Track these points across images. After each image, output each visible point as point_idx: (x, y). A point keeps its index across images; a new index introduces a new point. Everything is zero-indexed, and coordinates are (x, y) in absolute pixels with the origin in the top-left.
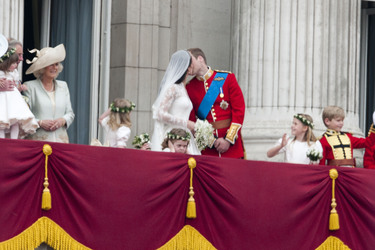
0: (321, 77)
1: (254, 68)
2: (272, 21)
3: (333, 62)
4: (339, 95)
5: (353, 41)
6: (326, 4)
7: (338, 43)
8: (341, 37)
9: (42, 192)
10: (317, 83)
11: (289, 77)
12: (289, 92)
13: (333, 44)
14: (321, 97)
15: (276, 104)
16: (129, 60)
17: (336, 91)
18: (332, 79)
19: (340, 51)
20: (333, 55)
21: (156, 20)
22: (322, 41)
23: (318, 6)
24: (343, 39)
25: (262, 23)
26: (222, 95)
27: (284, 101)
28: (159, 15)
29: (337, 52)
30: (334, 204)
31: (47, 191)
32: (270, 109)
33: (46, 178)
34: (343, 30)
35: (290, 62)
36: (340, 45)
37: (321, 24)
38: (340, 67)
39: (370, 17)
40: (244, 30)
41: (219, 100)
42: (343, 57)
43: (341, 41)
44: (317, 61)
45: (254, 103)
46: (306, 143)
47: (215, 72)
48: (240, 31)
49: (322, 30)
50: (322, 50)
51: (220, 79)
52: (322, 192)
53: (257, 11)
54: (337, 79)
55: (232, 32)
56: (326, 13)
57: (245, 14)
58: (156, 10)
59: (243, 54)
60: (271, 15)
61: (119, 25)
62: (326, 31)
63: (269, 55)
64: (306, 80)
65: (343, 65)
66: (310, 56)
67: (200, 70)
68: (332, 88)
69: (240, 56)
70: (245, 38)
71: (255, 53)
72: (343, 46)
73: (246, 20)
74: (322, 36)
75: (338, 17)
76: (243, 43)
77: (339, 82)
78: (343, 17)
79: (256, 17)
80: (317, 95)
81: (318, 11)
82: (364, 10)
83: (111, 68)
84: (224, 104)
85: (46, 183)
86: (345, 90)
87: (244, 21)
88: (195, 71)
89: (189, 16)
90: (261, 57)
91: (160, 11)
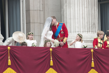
0: (87, 23)
2: (72, 7)
3: (90, 18)
5: (96, 12)
6: (88, 1)
7: (91, 12)
9: (8, 61)
10: (86, 24)
11: (78, 23)
12: (78, 27)
14: (87, 29)
15: (74, 31)
16: (31, 21)
17: (92, 26)
18: (90, 23)
19: (92, 15)
20: (90, 16)
21: (38, 9)
22: (87, 12)
23: (85, 2)
24: (93, 11)
25: (69, 8)
26: (62, 30)
27: (77, 30)
28: (39, 7)
30: (93, 59)
31: (9, 60)
32: (73, 33)
33: (9, 56)
34: (93, 9)
35: (78, 19)
36: (92, 13)
37: (86, 7)
38: (92, 19)
39: (101, 4)
40: (64, 10)
41: (61, 31)
42: (93, 16)
43: (92, 12)
46: (80, 42)
47: (59, 23)
48: (63, 11)
49: (87, 9)
50: (87, 15)
51: (61, 25)
53: (68, 4)
54: (92, 23)
55: (61, 11)
56: (88, 4)
57: (64, 6)
58: (38, 6)
60: (72, 5)
61: (28, 11)
62: (88, 9)
63: (72, 17)
64: (83, 24)
66: (84, 17)
67: (55, 23)
68: (91, 26)
69: (63, 18)
70: (65, 13)
71: (68, 17)
72: (93, 13)
73: (65, 7)
75: (91, 5)
76: (64, 14)
77: (92, 24)
78: (93, 5)
79: (68, 6)
81: (85, 4)
82: (99, 2)
83: (26, 23)
84: (62, 32)
85: (9, 58)
86: (94, 26)
87: (64, 8)
88: (54, 23)
89: (48, 7)
90: (70, 18)
91: (40, 6)
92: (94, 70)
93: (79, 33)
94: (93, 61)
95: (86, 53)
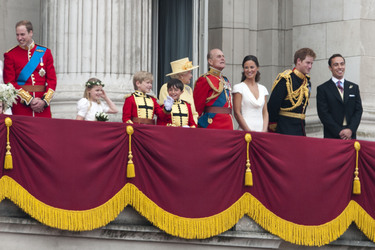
0: (118, 47)
1: (61, 40)
3: (128, 34)
4: (134, 62)
5: (145, 15)
7: (132, 17)
8: (135, 12)
10: (115, 52)
11: (91, 48)
12: (91, 60)
13: (128, 18)
14: (118, 64)
15: (79, 71)
17: (131, 58)
18: (128, 48)
19: (135, 24)
20: (128, 28)
22: (119, 16)
24: (137, 14)
26: (42, 64)
27: (87, 68)
29: (132, 25)
30: (131, 156)
32: (74, 74)
34: (137, 6)
35: (92, 34)
36: (134, 19)
37: (118, 1)
38: (134, 38)
40: (51, 8)
41: (39, 67)
42: (137, 29)
43: (135, 16)
44: (115, 33)
45: (61, 70)
47: (36, 45)
48: (49, 9)
49: (119, 7)
50: (119, 23)
51: (41, 51)
52: (120, 146)
54: (132, 48)
55: (41, 10)
59: (51, 28)
62: (123, 7)
63: (74, 29)
64: (105, 49)
65: (137, 37)
66: (109, 29)
68: (128, 56)
69: (48, 30)
70: (53, 15)
71: (61, 27)
72: (137, 20)
74: (119, 12)
76: (51, 19)
77: (134, 50)
80: (115, 63)
84: (42, 72)
86: (139, 57)
90: (66, 31)
92: (134, 187)
93: (93, 76)
94: (131, 162)
95: (113, 134)
